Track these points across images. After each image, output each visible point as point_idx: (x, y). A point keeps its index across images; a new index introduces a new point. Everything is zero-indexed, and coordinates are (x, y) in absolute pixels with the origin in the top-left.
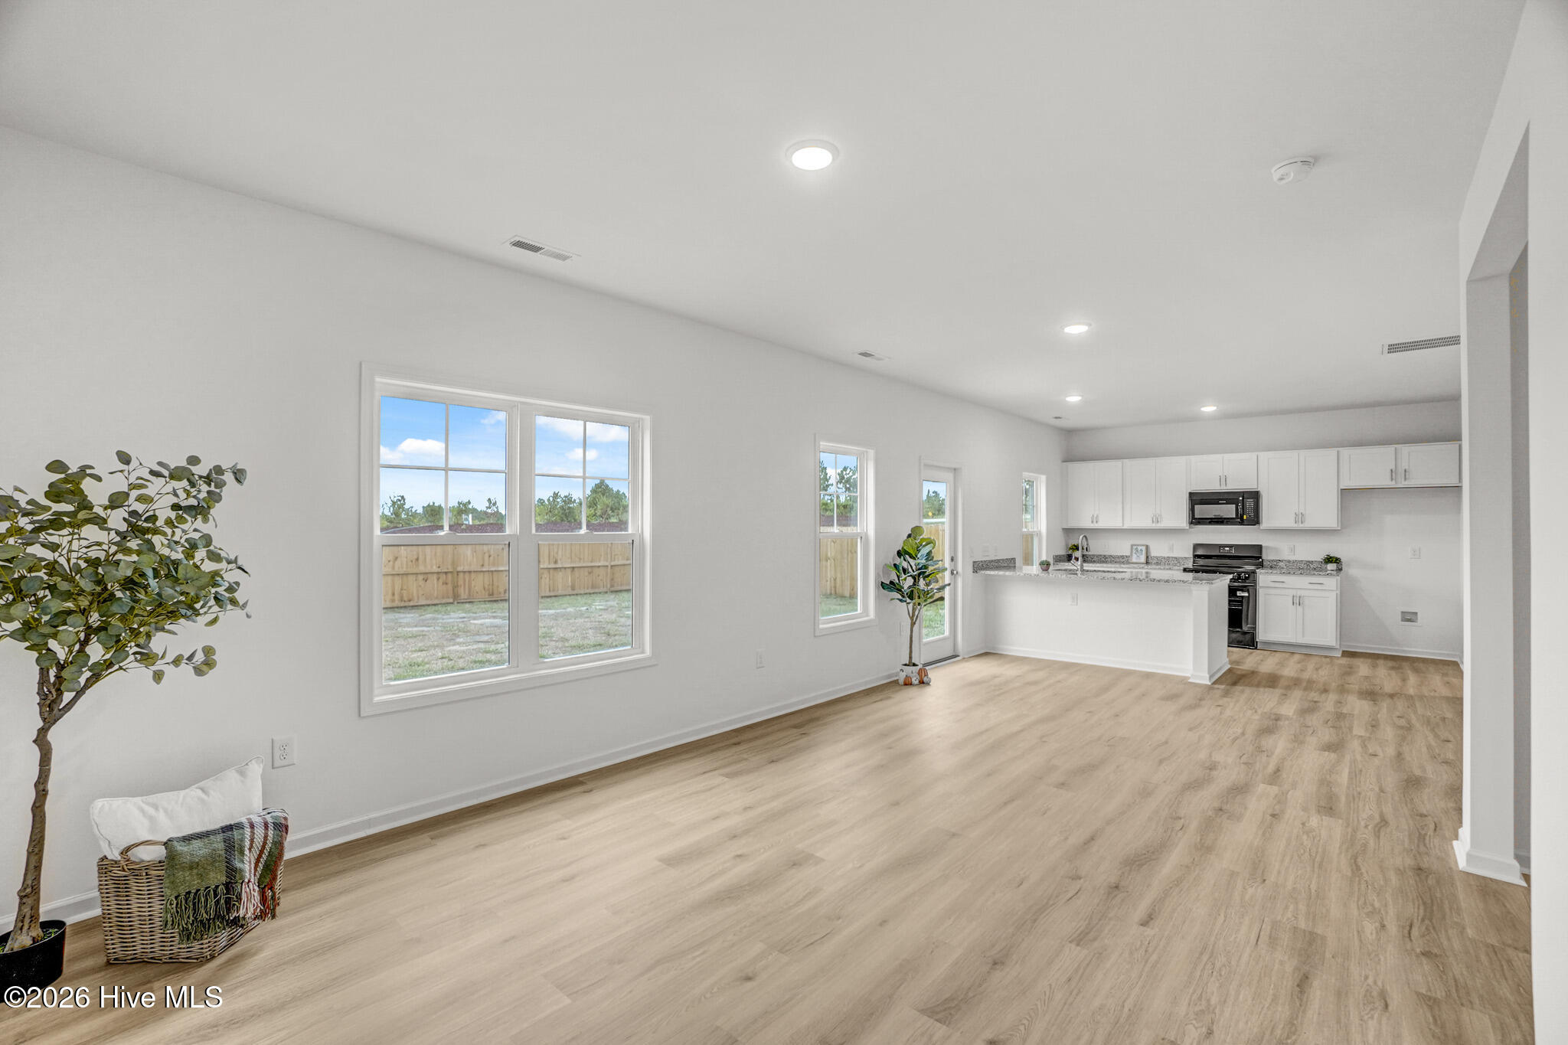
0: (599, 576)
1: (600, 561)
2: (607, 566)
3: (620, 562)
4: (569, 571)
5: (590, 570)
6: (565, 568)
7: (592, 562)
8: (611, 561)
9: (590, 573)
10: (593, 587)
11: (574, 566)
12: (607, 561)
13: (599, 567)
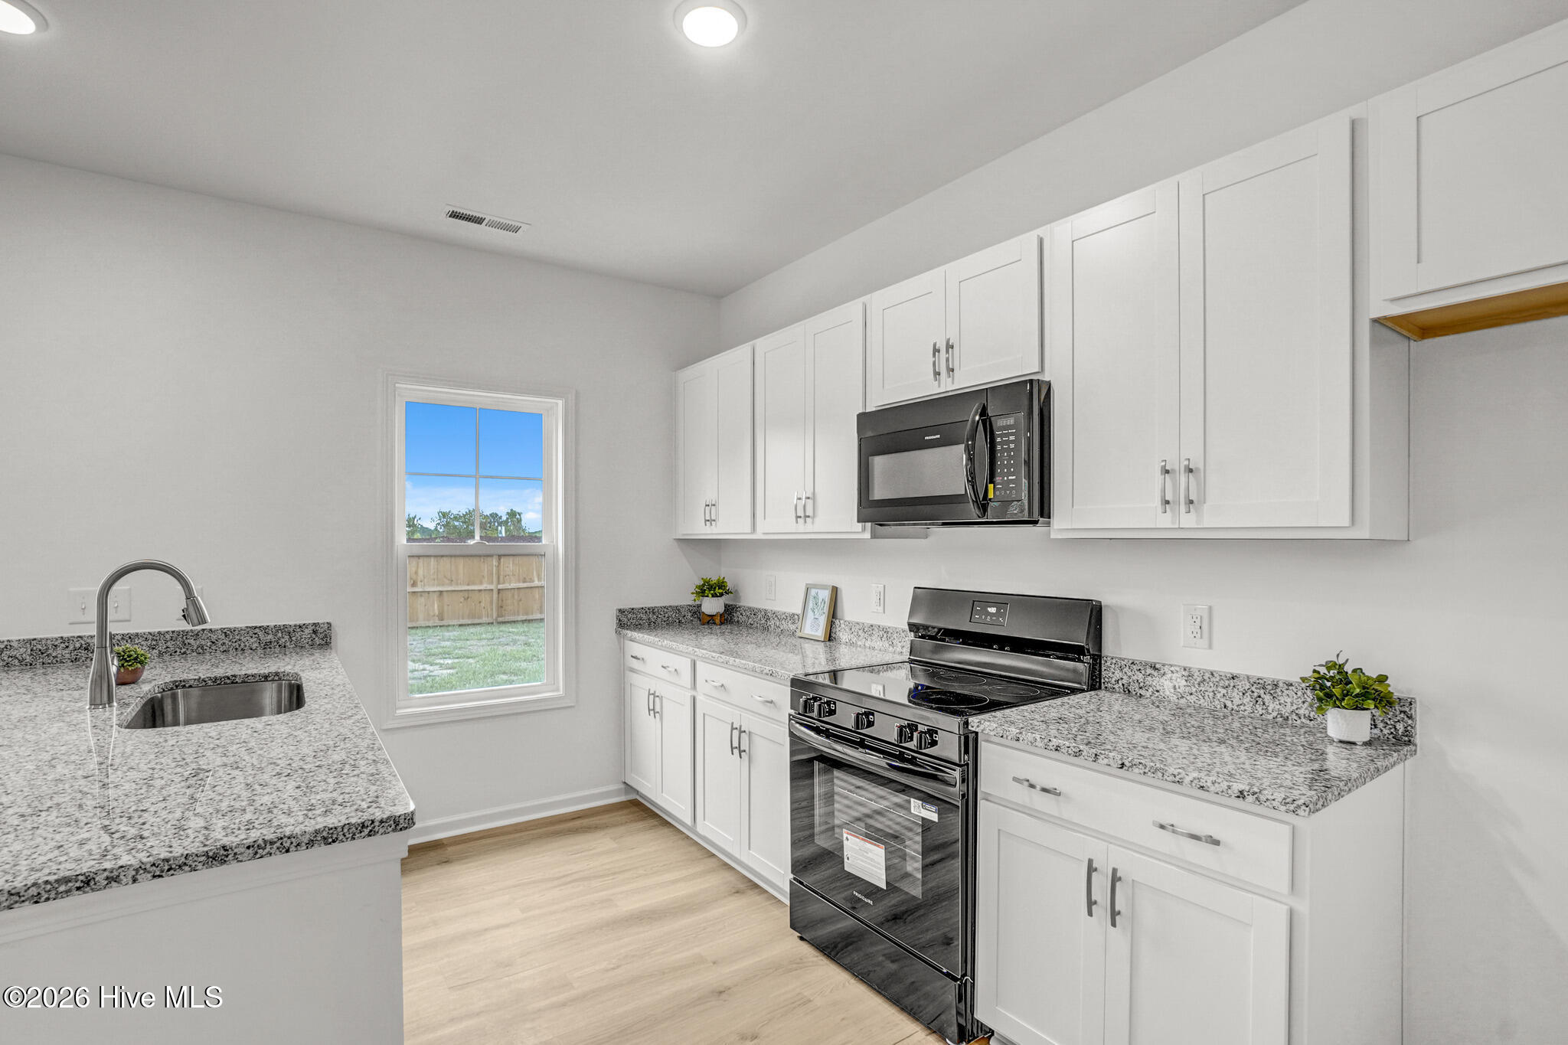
0: (480, 602)
1: (481, 583)
2: (492, 590)
3: (513, 585)
4: (435, 596)
5: (466, 595)
6: (429, 592)
7: (468, 585)
8: (499, 583)
9: (466, 599)
10: (472, 615)
11: (441, 589)
12: (492, 583)
13: (480, 591)
